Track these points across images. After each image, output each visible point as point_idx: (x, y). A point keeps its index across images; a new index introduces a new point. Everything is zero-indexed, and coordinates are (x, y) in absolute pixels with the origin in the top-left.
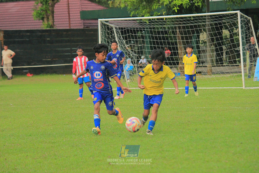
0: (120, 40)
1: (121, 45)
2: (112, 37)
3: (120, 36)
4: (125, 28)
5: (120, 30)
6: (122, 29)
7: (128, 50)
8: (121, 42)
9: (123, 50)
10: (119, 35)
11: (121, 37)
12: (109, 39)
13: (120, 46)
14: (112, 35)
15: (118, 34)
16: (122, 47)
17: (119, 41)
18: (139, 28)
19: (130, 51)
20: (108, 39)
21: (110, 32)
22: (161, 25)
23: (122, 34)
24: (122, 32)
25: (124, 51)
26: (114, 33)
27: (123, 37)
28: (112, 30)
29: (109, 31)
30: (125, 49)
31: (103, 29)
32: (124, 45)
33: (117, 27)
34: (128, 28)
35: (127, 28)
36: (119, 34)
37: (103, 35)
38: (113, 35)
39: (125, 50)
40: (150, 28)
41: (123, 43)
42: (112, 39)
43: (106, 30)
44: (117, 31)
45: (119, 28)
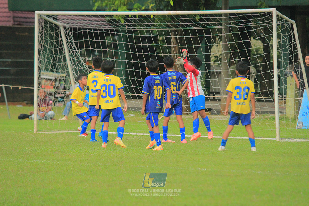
0: (71, 48)
1: (73, 57)
2: (57, 42)
3: (72, 43)
4: (80, 29)
5: (71, 31)
6: (75, 29)
7: (83, 66)
8: (73, 52)
9: (76, 67)
10: (69, 41)
11: (74, 43)
12: (53, 47)
13: (71, 58)
14: (58, 39)
15: (68, 39)
16: (74, 61)
17: (69, 51)
18: (105, 30)
19: (88, 68)
20: (50, 46)
21: (54, 35)
23: (75, 39)
24: (75, 35)
25: (78, 68)
26: (61, 37)
27: (76, 44)
28: (58, 31)
29: (52, 33)
30: (79, 65)
31: (42, 29)
32: (78, 58)
33: (68, 26)
34: (86, 29)
35: (83, 29)
36: (70, 39)
37: (42, 39)
38: (60, 39)
39: (78, 66)
41: (77, 54)
42: (58, 47)
43: (47, 31)
44: (66, 33)
45: (71, 29)
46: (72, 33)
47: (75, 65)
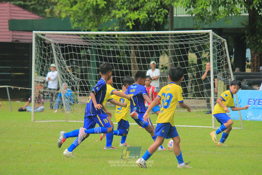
0: (60, 59)
1: (61, 65)
2: (49, 54)
3: (60, 55)
4: (66, 45)
5: (60, 46)
6: (62, 45)
7: (68, 73)
8: (61, 62)
9: (63, 73)
10: (58, 53)
12: (46, 58)
13: (60, 66)
14: (50, 52)
16: (61, 68)
17: (58, 61)
18: (85, 46)
19: (72, 74)
20: (43, 57)
21: (47, 48)
22: (112, 42)
23: (63, 52)
24: (62, 49)
25: (64, 74)
26: (52, 50)
27: (63, 56)
28: (50, 46)
29: (45, 47)
30: (65, 71)
31: (38, 45)
32: (64, 66)
33: (57, 42)
34: (71, 45)
35: (69, 45)
36: (59, 52)
37: (38, 52)
38: (51, 52)
39: (65, 73)
40: (99, 47)
41: (64, 64)
42: (50, 58)
43: (42, 46)
44: (56, 48)
45: (60, 44)
46: (60, 48)
47: (62, 72)
